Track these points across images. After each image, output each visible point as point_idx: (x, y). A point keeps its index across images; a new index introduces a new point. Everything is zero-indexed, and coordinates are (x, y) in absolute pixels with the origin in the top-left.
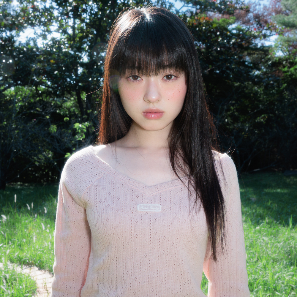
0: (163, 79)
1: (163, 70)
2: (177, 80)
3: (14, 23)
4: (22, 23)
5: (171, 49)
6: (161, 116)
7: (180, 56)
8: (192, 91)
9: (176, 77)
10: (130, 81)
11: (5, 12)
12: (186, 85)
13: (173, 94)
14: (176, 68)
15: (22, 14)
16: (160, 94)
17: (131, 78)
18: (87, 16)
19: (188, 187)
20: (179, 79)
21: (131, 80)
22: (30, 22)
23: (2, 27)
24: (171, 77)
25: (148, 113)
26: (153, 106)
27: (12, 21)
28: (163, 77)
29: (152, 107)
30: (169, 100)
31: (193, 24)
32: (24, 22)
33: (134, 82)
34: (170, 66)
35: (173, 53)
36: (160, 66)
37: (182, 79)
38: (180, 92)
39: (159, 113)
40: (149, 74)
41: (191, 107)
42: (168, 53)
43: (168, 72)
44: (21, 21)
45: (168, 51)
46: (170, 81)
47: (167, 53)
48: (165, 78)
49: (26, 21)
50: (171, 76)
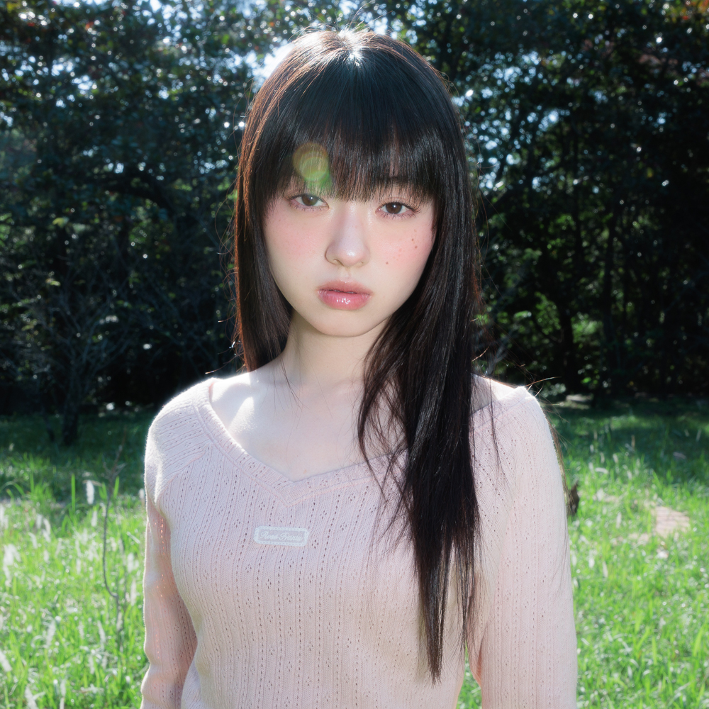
0: (377, 211)
1: (383, 189)
2: (412, 218)
3: (250, 36)
4: (268, 35)
5: (409, 137)
6: (364, 302)
7: (428, 158)
8: (448, 249)
9: (413, 210)
10: (297, 206)
11: (231, 13)
12: (433, 233)
13: (400, 250)
14: (415, 188)
15: (270, 14)
16: (367, 248)
17: (299, 200)
18: (417, 12)
19: (381, 484)
20: (418, 215)
21: (299, 203)
22: (285, 32)
23: (224, 46)
24: (400, 209)
25: (331, 292)
26: (347, 276)
27: (246, 31)
28: (380, 205)
29: (345, 277)
30: (387, 263)
31: (679, 19)
32: (273, 33)
33: (306, 210)
34: (402, 180)
35: (413, 147)
36: (379, 178)
37: (425, 215)
38: (416, 247)
39: (358, 295)
40: (349, 195)
41: (442, 286)
42: (400, 148)
43: (395, 194)
44: (266, 31)
45: (402, 142)
46: (397, 218)
47: (398, 146)
48: (384, 209)
49: (277, 31)
50: (399, 205)
